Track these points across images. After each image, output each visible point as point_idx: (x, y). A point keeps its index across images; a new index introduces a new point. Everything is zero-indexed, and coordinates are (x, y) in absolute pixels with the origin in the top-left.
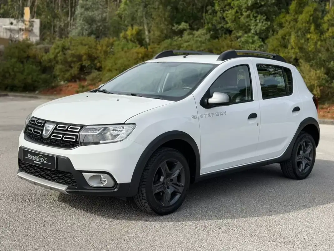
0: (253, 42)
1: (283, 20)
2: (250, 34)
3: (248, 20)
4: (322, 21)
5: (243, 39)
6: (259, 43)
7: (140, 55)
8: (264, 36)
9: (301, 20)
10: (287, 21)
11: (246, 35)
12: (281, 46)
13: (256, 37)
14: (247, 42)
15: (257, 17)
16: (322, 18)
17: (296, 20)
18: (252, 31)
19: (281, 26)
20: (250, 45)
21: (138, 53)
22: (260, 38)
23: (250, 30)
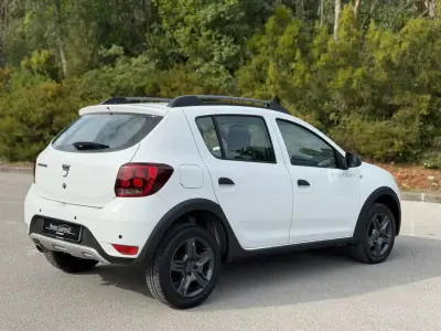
0: (218, 74)
1: (258, 44)
2: (213, 63)
3: (209, 42)
4: (310, 45)
5: (203, 70)
6: (226, 76)
7: (50, 94)
8: (232, 66)
9: (283, 43)
10: (263, 45)
11: (207, 65)
12: (256, 80)
13: (222, 67)
14: (208, 74)
15: (221, 38)
16: (311, 41)
17: (275, 44)
18: (216, 58)
19: (255, 51)
20: (213, 79)
21: (46, 90)
22: (227, 68)
23: (213, 56)
